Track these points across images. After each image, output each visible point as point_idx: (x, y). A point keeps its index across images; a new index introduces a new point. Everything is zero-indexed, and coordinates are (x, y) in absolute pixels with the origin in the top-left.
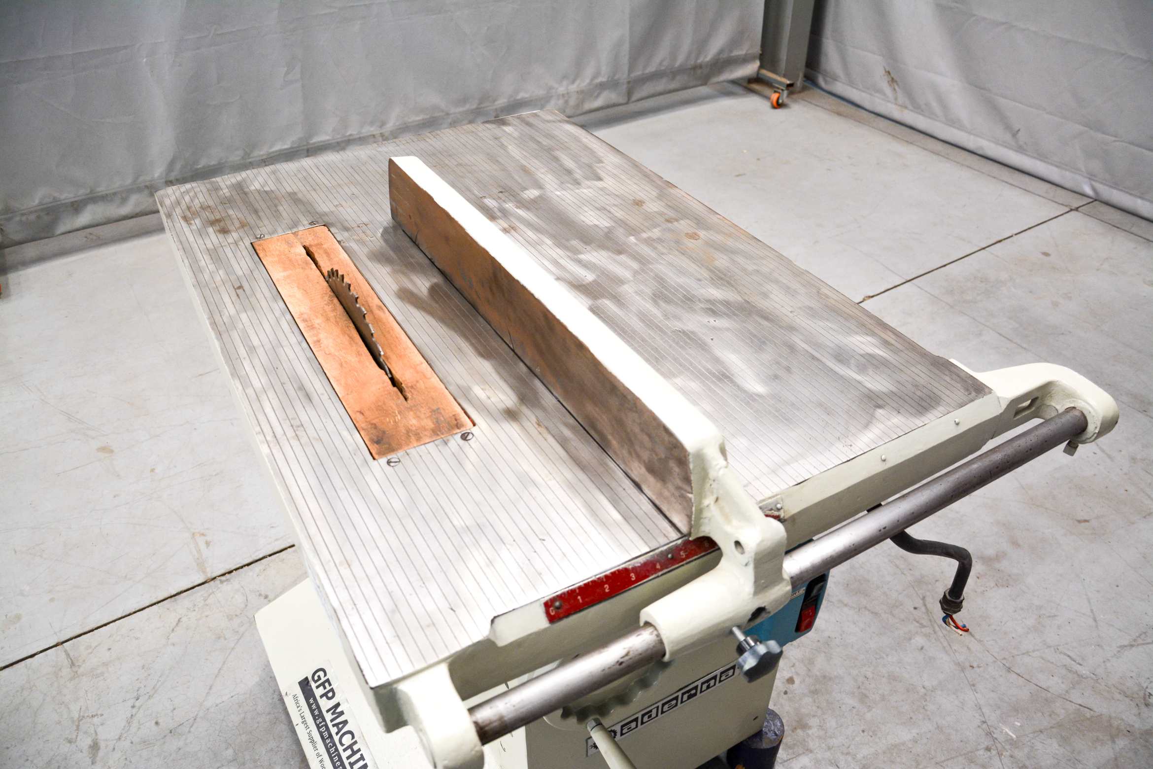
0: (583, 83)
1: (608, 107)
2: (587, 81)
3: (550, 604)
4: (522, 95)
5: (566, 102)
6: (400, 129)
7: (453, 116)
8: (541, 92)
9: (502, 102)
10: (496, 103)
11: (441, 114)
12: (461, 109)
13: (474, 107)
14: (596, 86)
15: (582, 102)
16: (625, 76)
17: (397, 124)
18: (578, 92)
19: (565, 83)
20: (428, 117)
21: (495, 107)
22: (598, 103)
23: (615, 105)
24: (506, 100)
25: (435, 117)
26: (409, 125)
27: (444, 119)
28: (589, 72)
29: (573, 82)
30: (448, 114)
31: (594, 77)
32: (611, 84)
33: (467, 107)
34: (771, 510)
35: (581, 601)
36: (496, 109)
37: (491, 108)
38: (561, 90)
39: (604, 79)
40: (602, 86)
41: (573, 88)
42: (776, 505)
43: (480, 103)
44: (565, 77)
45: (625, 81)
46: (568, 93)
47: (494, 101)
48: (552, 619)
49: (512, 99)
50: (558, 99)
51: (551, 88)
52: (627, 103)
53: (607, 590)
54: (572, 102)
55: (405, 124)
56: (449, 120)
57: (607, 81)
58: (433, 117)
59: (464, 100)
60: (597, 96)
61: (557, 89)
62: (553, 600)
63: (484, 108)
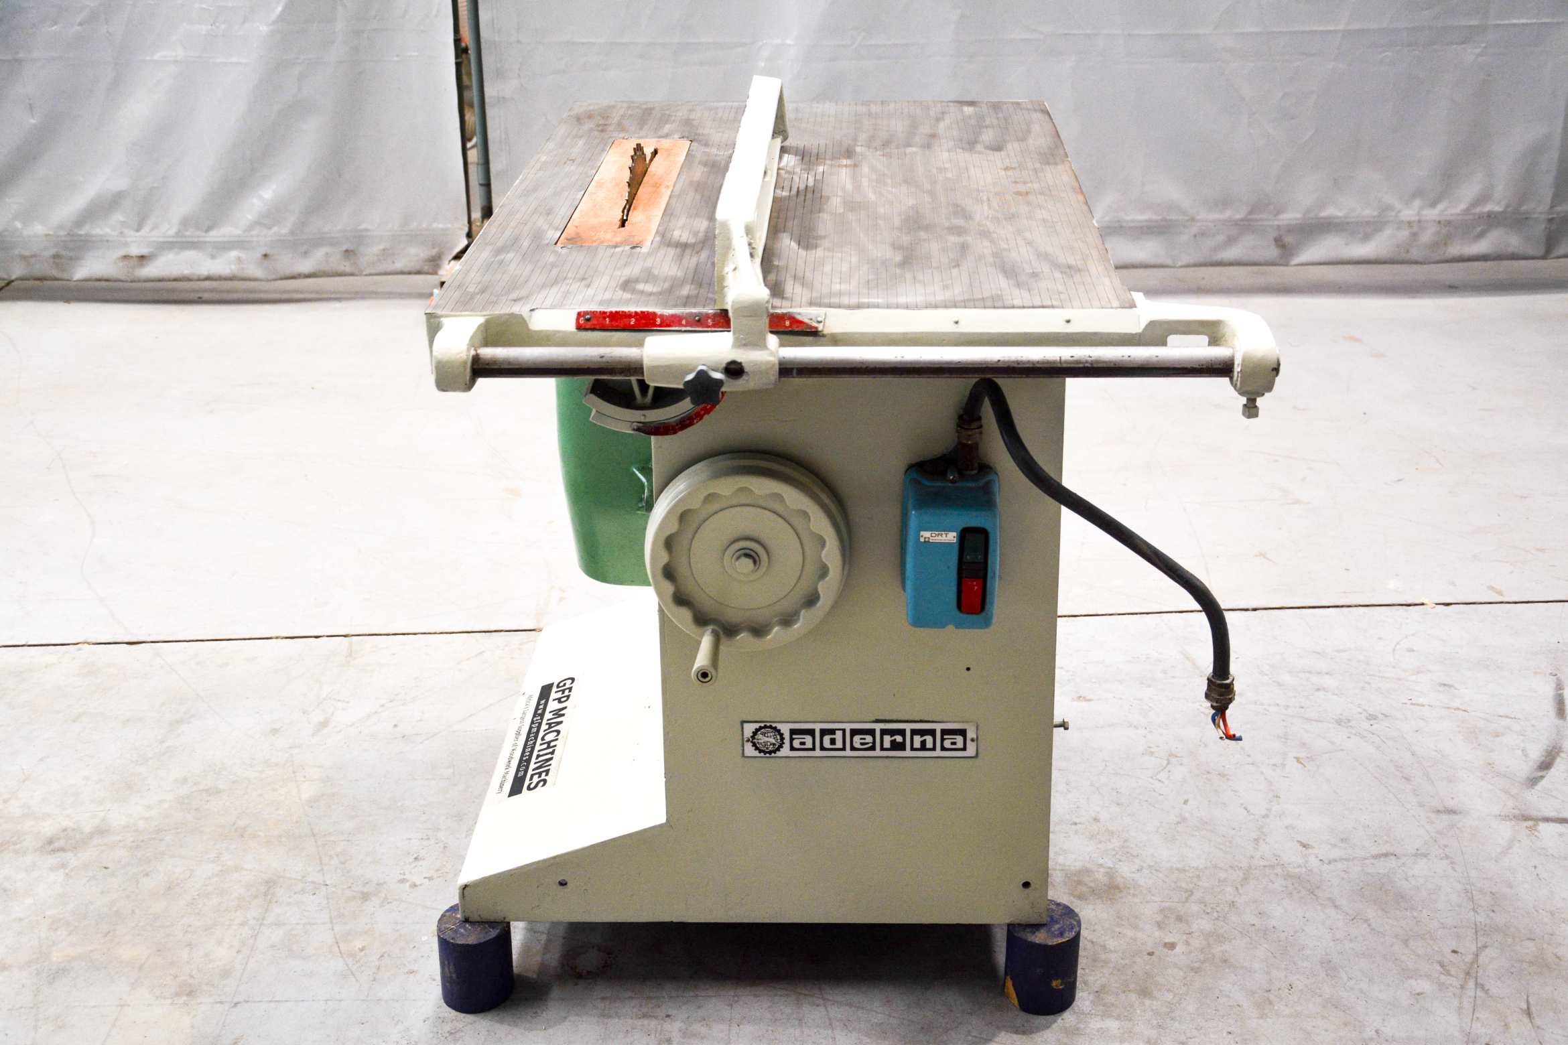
0: (1455, 207)
1: (1499, 257)
2: (1463, 206)
3: (582, 313)
4: (1330, 212)
5: (1414, 235)
6: (1109, 227)
7: (1199, 224)
8: (1368, 212)
9: (1291, 216)
10: (1282, 217)
11: (1181, 218)
12: (1215, 216)
13: (1238, 216)
14: (1480, 217)
15: (1445, 241)
16: (1544, 207)
17: (1107, 219)
18: (1439, 222)
19: (1417, 203)
20: (1160, 218)
21: (1276, 223)
22: (1482, 247)
23: (1514, 257)
24: (1298, 215)
25: (1171, 220)
26: (1124, 224)
27: (1185, 226)
28: (1468, 192)
29: (1433, 205)
30: (1193, 220)
31: (1476, 202)
32: (1514, 219)
33: (1227, 214)
34: (811, 319)
35: (608, 322)
36: (1279, 226)
37: (1271, 223)
38: (1409, 213)
39: (1498, 209)
40: (1493, 220)
41: (1432, 214)
42: (816, 318)
43: (1250, 213)
44: (1417, 193)
45: (1544, 216)
46: (1419, 221)
47: (1279, 212)
48: (580, 327)
49: (1312, 215)
50: (1399, 228)
51: (1388, 208)
52: (1544, 257)
53: (632, 323)
54: (1426, 237)
55: (1119, 221)
56: (1194, 230)
57: (1504, 212)
58: (1165, 220)
59: (1224, 203)
60: (1481, 235)
61: (1399, 211)
62: (586, 313)
63: (1257, 220)
